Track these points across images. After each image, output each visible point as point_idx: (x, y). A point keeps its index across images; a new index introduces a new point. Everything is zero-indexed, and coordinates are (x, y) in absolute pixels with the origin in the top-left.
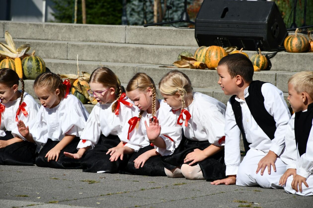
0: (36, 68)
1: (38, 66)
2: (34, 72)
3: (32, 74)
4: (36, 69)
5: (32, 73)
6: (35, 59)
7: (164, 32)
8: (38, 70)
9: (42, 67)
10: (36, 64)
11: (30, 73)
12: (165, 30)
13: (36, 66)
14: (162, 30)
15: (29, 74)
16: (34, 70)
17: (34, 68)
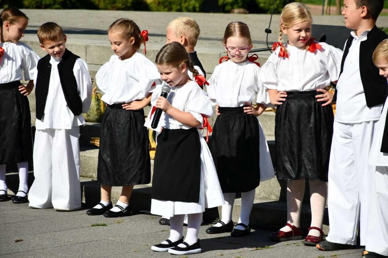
0: (96, 108)
1: (98, 106)
2: (93, 113)
3: (91, 116)
4: (95, 110)
5: (91, 114)
6: (95, 97)
7: (262, 61)
8: (98, 111)
9: (104, 108)
10: (96, 103)
11: (89, 114)
12: (264, 58)
13: (95, 106)
14: (261, 59)
15: (88, 116)
16: (93, 111)
17: (93, 108)
